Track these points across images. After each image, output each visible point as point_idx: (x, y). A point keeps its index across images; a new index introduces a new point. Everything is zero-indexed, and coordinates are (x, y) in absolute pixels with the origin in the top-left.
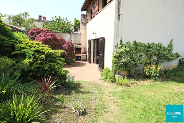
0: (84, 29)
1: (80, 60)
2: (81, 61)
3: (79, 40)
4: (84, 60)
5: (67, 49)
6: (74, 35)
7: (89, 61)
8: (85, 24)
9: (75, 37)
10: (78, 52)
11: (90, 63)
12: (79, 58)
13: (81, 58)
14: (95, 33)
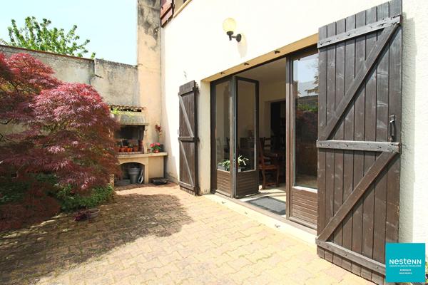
0: (153, 48)
1: (139, 182)
2: (143, 184)
3: (130, 91)
4: (156, 182)
5: (66, 119)
6: (109, 69)
7: (191, 185)
8: (155, 32)
9: (111, 77)
10: (126, 143)
11: (197, 191)
12: (135, 172)
13: (140, 174)
14: (239, 38)
